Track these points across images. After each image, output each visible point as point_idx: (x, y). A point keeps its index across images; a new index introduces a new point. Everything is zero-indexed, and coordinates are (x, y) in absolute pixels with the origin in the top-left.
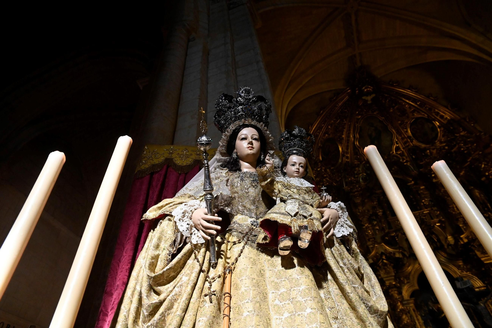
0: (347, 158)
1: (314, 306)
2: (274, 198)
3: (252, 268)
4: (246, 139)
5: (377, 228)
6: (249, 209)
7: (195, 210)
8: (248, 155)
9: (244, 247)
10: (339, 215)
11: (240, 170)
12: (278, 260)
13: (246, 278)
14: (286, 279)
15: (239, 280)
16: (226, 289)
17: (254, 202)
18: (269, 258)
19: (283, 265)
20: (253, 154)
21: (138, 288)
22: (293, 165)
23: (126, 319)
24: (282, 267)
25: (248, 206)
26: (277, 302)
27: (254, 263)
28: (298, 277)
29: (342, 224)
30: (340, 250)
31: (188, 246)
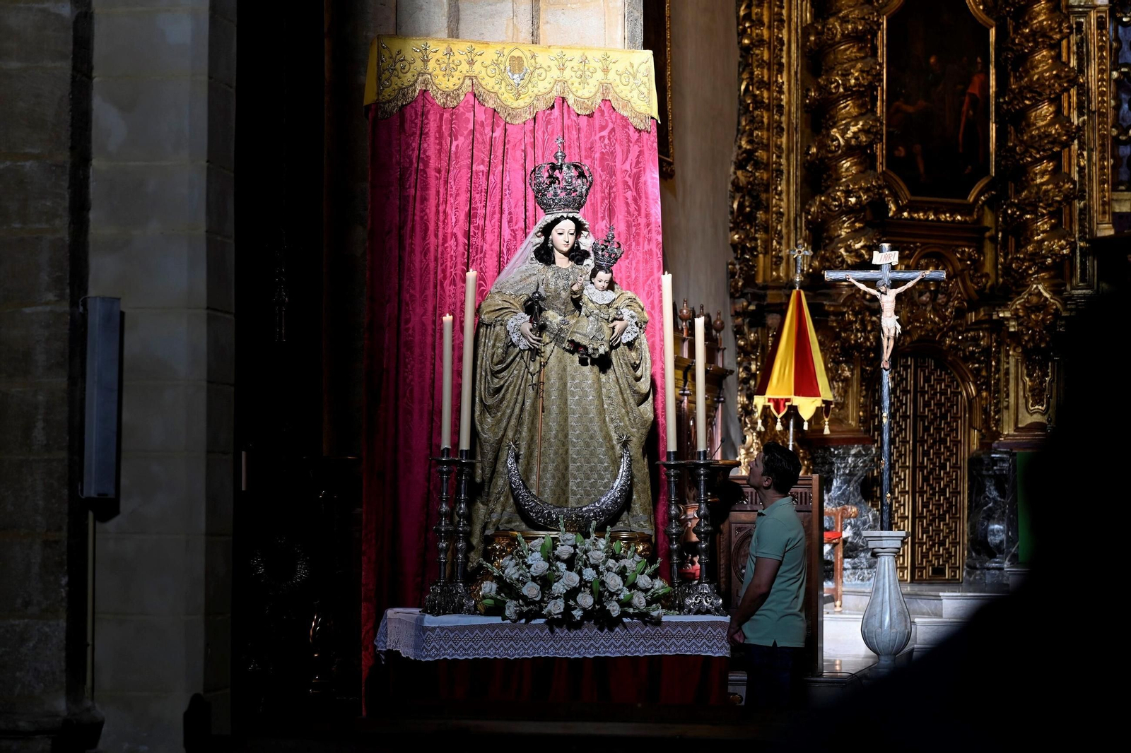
3: (559, 365)
4: (563, 234)
7: (523, 323)
9: (554, 348)
13: (555, 373)
15: (550, 374)
16: (541, 379)
20: (568, 250)
22: (600, 281)
25: (559, 305)
26: (572, 388)
27: (560, 361)
28: (588, 374)
31: (517, 350)
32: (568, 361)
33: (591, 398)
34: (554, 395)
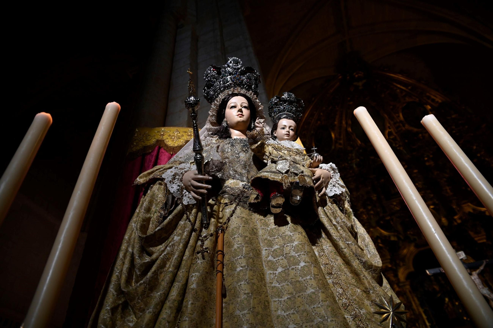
0: (340, 144)
1: (307, 259)
2: (265, 161)
3: (244, 226)
4: (236, 108)
5: (372, 212)
6: (240, 173)
7: (186, 172)
8: (238, 123)
9: (236, 208)
10: (331, 176)
11: (230, 137)
12: (270, 219)
13: (239, 236)
14: (279, 237)
15: (232, 238)
16: (219, 247)
17: (245, 167)
18: (262, 217)
19: (276, 223)
20: (243, 121)
21: (130, 250)
22: (283, 128)
23: (119, 278)
24: (275, 225)
25: (239, 170)
26: (270, 258)
27: (246, 222)
28: (291, 234)
29: (333, 184)
30: (333, 209)
31: (180, 207)
32: (259, 225)
33: (302, 264)
34: (241, 264)
